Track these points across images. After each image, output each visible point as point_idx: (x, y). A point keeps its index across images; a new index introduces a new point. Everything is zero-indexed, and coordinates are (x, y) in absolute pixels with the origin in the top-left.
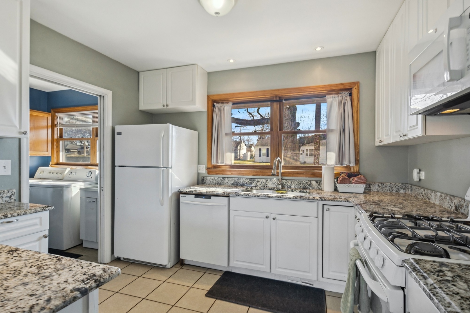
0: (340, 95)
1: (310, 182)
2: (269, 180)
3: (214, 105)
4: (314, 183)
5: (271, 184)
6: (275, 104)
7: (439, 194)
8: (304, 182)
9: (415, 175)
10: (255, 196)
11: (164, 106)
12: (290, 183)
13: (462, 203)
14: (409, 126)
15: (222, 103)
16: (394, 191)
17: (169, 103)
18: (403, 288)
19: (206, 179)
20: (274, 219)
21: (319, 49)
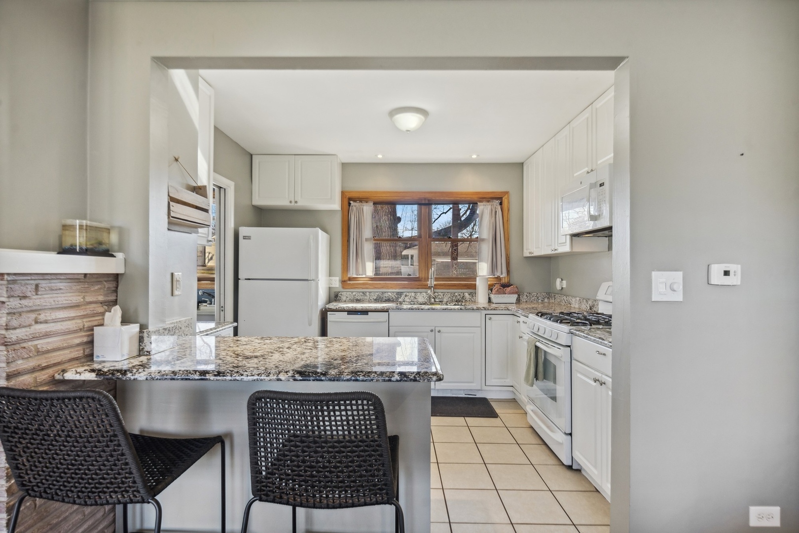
0: (491, 203)
1: (463, 294)
2: (419, 294)
3: (350, 203)
4: (467, 295)
5: (421, 298)
6: (423, 207)
7: (578, 299)
8: (456, 294)
9: (558, 284)
10: (419, 309)
11: (291, 202)
12: (442, 296)
13: (594, 303)
14: (559, 242)
15: (361, 201)
16: (540, 301)
17: (298, 199)
18: (569, 346)
19: (342, 295)
20: (439, 331)
21: (474, 156)
